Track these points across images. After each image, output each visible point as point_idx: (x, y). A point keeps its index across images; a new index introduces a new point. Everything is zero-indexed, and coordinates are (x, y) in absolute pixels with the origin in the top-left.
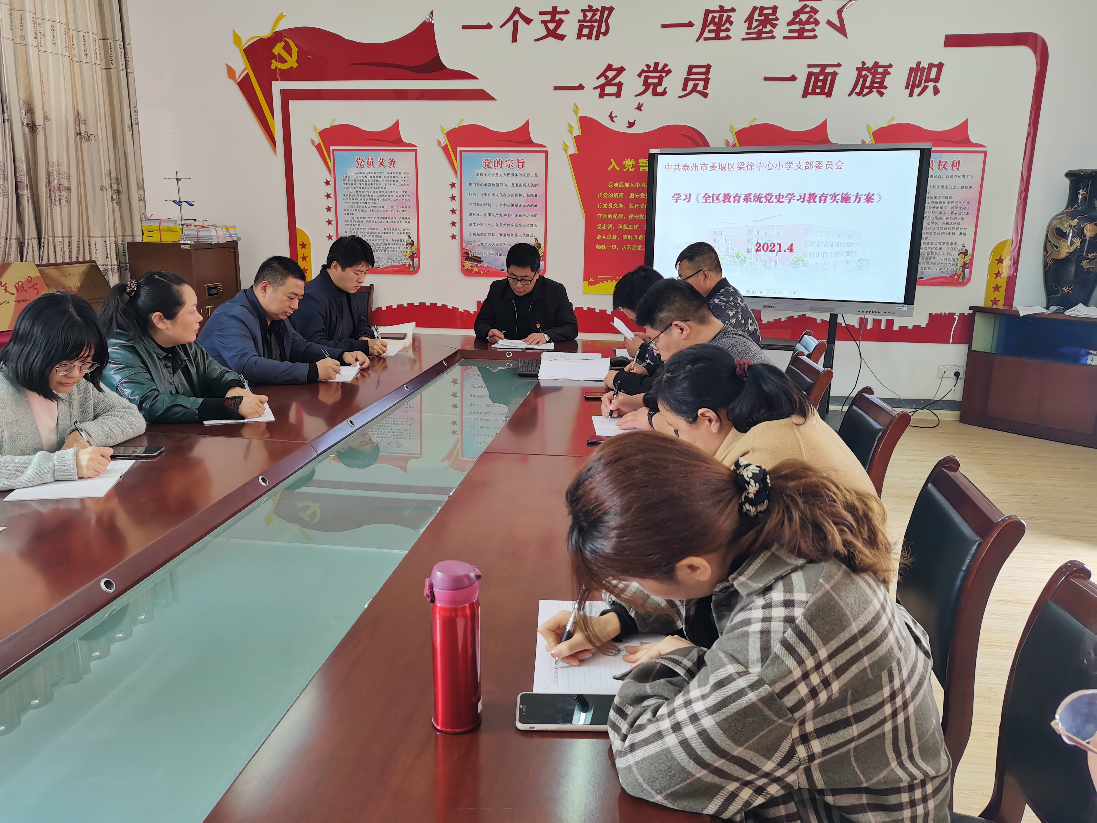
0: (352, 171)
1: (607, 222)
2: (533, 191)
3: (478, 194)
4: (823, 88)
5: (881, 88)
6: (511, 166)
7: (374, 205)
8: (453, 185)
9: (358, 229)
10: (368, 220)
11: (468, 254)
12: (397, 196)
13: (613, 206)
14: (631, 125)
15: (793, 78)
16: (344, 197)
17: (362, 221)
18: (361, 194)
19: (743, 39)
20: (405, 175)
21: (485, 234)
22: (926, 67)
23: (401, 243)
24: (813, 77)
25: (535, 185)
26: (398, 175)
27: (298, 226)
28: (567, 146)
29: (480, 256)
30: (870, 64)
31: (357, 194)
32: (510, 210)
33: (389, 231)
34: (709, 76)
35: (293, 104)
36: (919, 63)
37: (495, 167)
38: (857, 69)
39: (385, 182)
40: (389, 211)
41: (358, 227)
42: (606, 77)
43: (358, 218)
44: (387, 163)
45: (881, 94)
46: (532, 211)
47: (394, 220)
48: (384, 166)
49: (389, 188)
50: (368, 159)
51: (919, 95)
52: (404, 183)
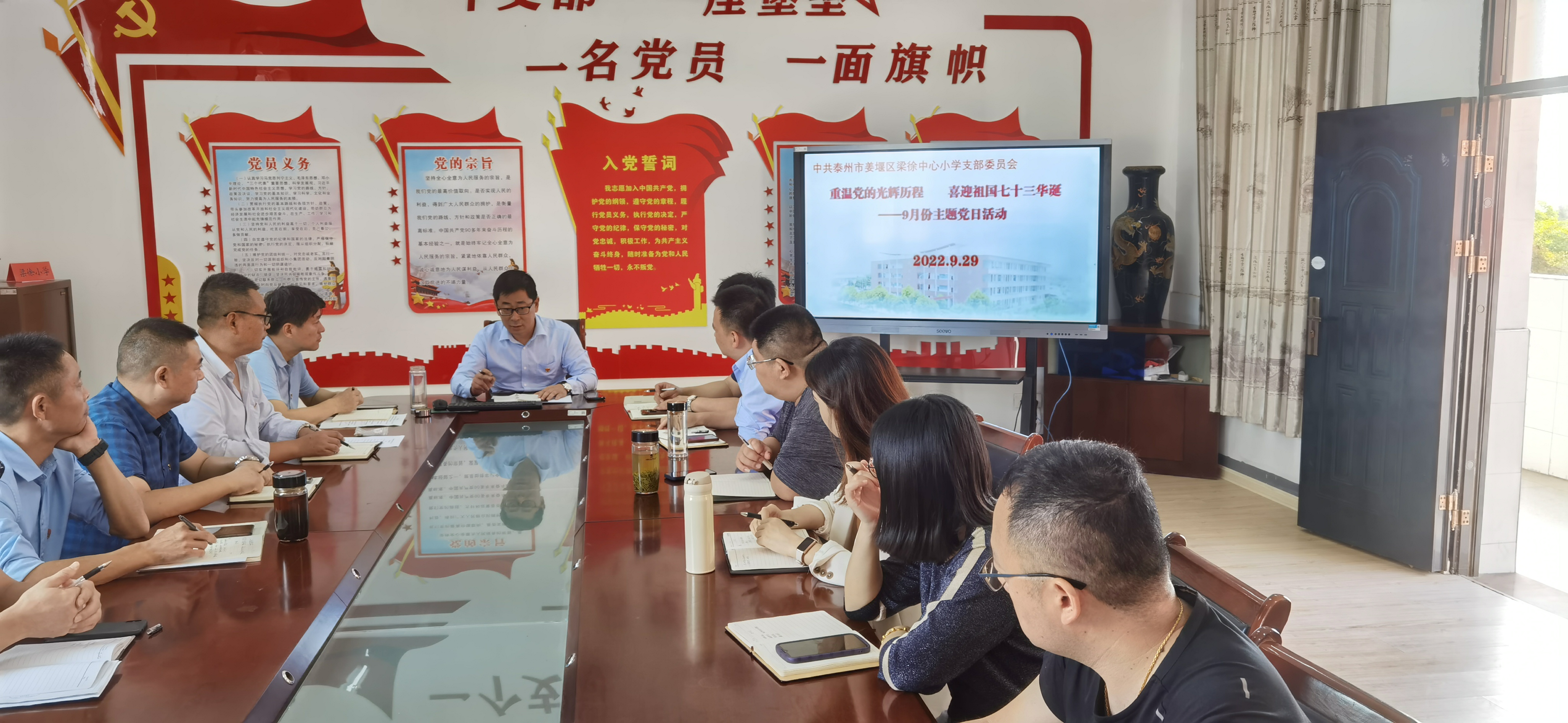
0: (244, 176)
1: (606, 235)
2: (504, 197)
3: (429, 203)
4: (856, 72)
5: (921, 74)
6: (473, 167)
7: (277, 221)
8: (393, 192)
9: (255, 255)
10: (269, 241)
11: (418, 283)
12: (312, 208)
13: (613, 215)
14: (629, 113)
15: (821, 60)
16: (232, 212)
17: (261, 244)
18: (258, 206)
19: (760, 14)
20: (323, 180)
21: (441, 256)
22: (968, 49)
23: (320, 272)
24: (844, 60)
25: (508, 190)
26: (313, 180)
27: (159, 253)
28: (547, 140)
29: (435, 285)
30: (906, 46)
31: (251, 207)
32: (475, 224)
33: (302, 257)
34: (722, 57)
35: (150, 86)
36: (959, 46)
37: (451, 167)
38: (893, 51)
39: (293, 191)
40: (301, 229)
41: (254, 252)
42: (595, 56)
43: (254, 239)
44: (296, 164)
45: (923, 80)
46: (506, 223)
47: (309, 241)
48: (291, 168)
49: (301, 198)
50: (268, 159)
51: (964, 81)
52: (322, 191)
